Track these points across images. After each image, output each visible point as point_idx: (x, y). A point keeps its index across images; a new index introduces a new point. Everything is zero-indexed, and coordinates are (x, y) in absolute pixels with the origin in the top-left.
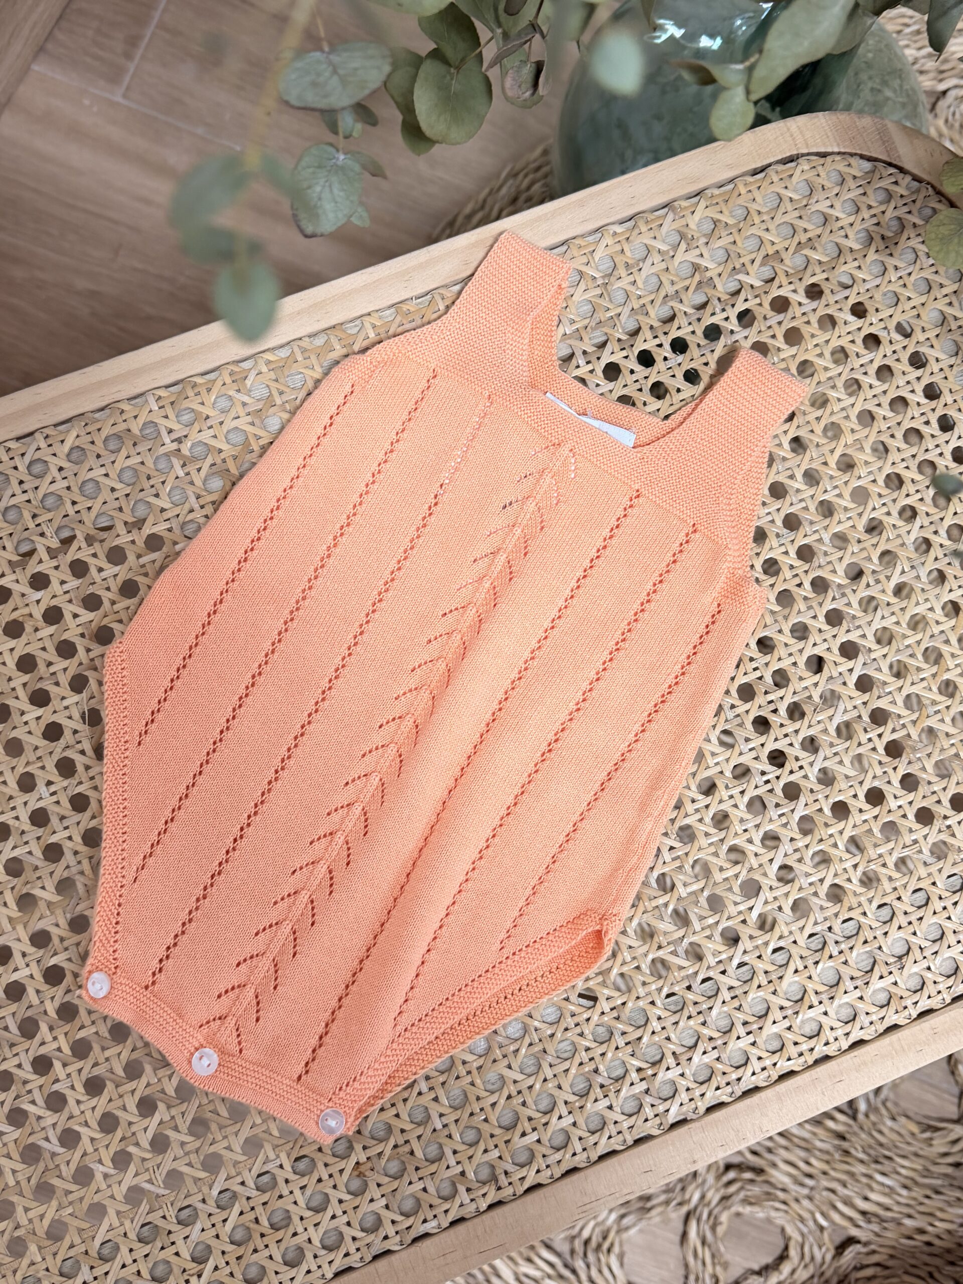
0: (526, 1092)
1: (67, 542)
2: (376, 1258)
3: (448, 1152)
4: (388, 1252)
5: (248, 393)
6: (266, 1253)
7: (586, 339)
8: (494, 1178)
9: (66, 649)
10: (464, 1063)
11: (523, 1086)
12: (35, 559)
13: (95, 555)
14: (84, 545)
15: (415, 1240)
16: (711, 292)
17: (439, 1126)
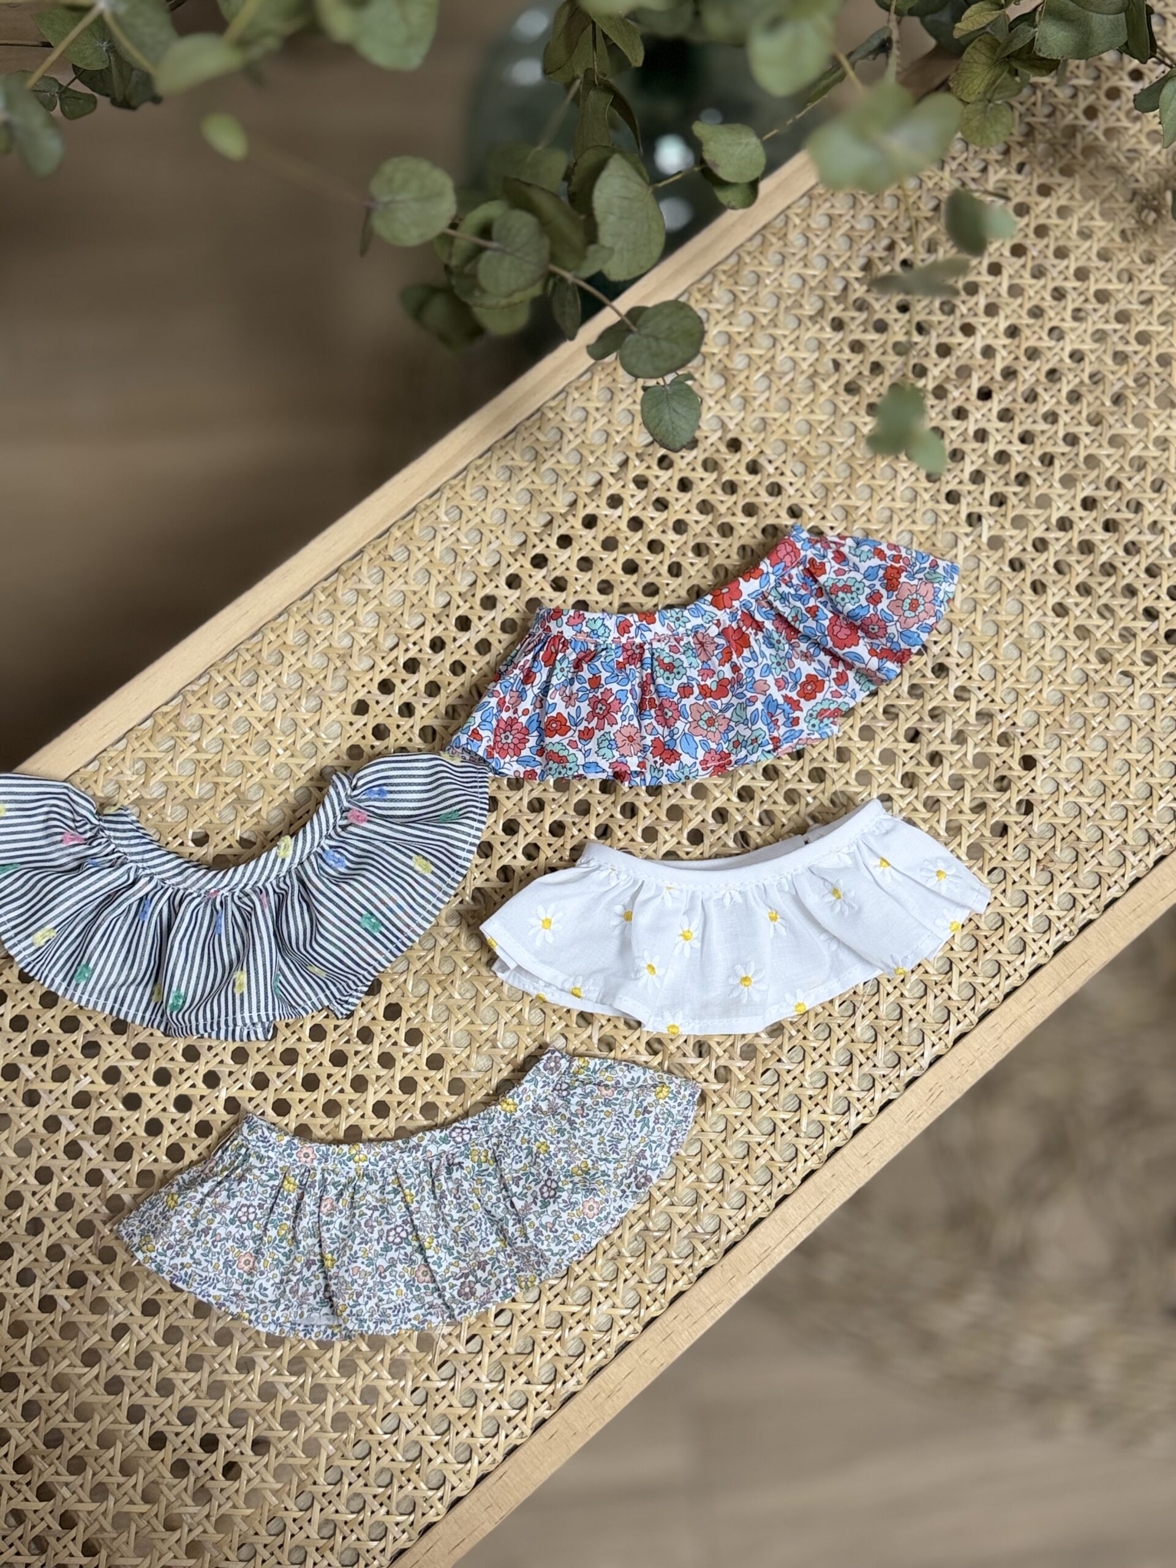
0: (1150, 766)
1: (624, 464)
2: (1082, 929)
3: (1107, 830)
4: (1090, 922)
5: (718, 301)
6: (995, 949)
7: (970, 168)
8: (1150, 838)
9: (655, 546)
10: (1092, 760)
11: (1146, 762)
12: (605, 485)
13: (649, 467)
14: (637, 463)
15: (1107, 907)
16: (1053, 100)
17: (1091, 813)
